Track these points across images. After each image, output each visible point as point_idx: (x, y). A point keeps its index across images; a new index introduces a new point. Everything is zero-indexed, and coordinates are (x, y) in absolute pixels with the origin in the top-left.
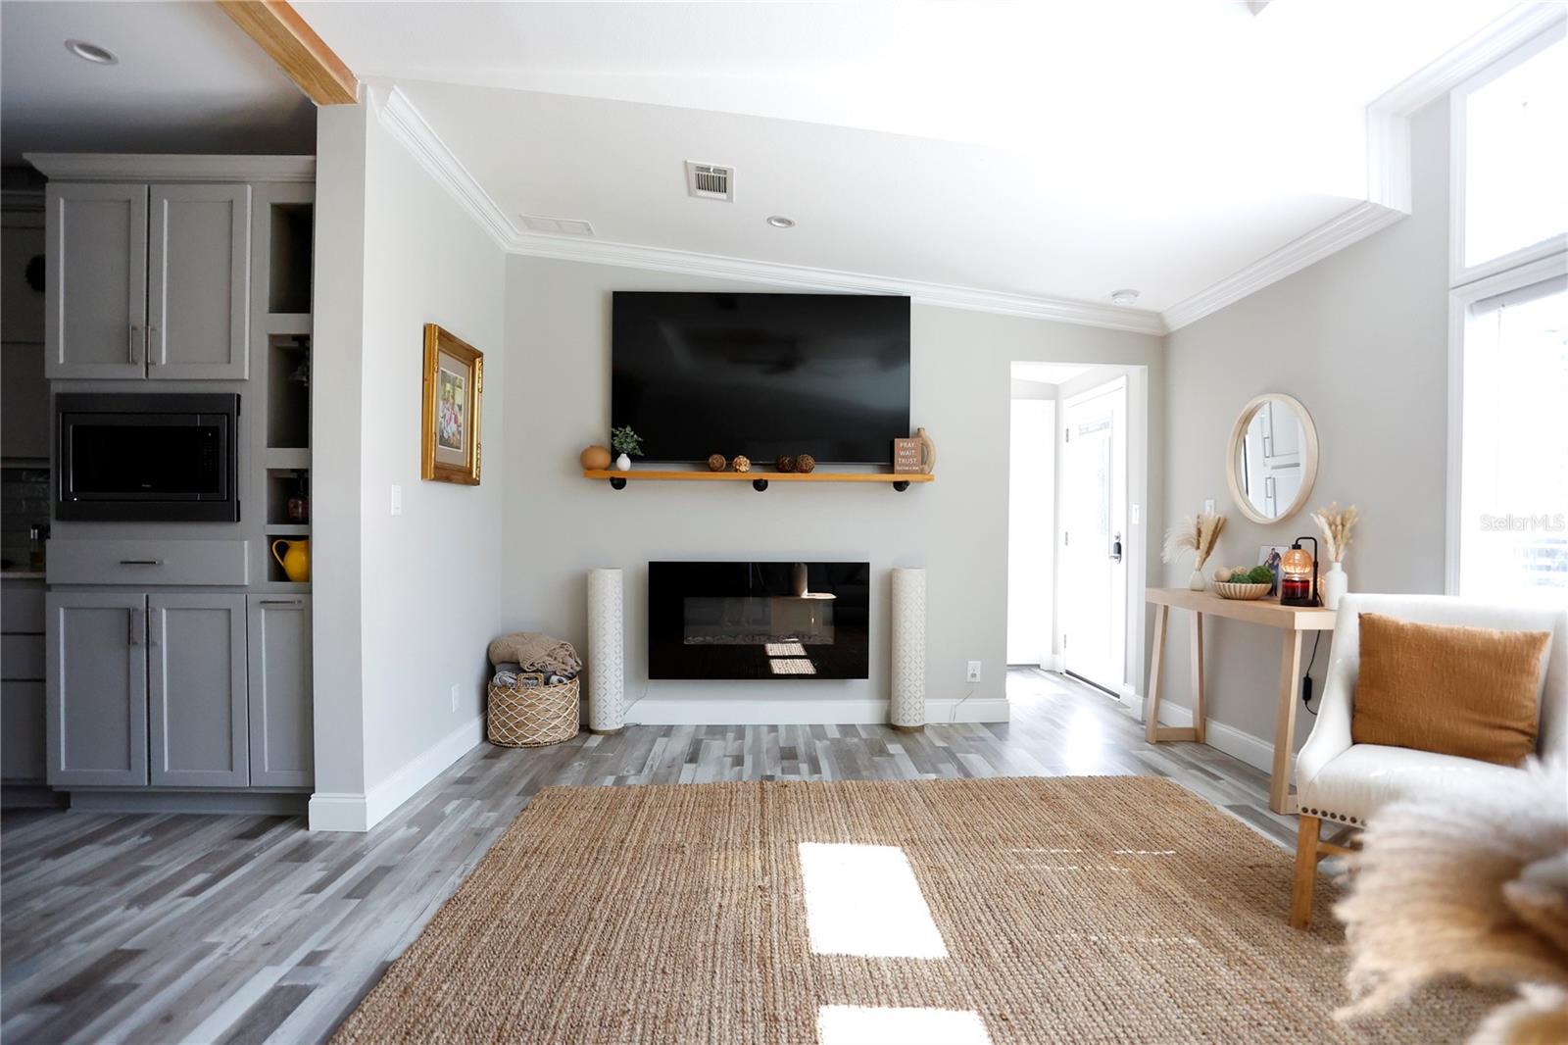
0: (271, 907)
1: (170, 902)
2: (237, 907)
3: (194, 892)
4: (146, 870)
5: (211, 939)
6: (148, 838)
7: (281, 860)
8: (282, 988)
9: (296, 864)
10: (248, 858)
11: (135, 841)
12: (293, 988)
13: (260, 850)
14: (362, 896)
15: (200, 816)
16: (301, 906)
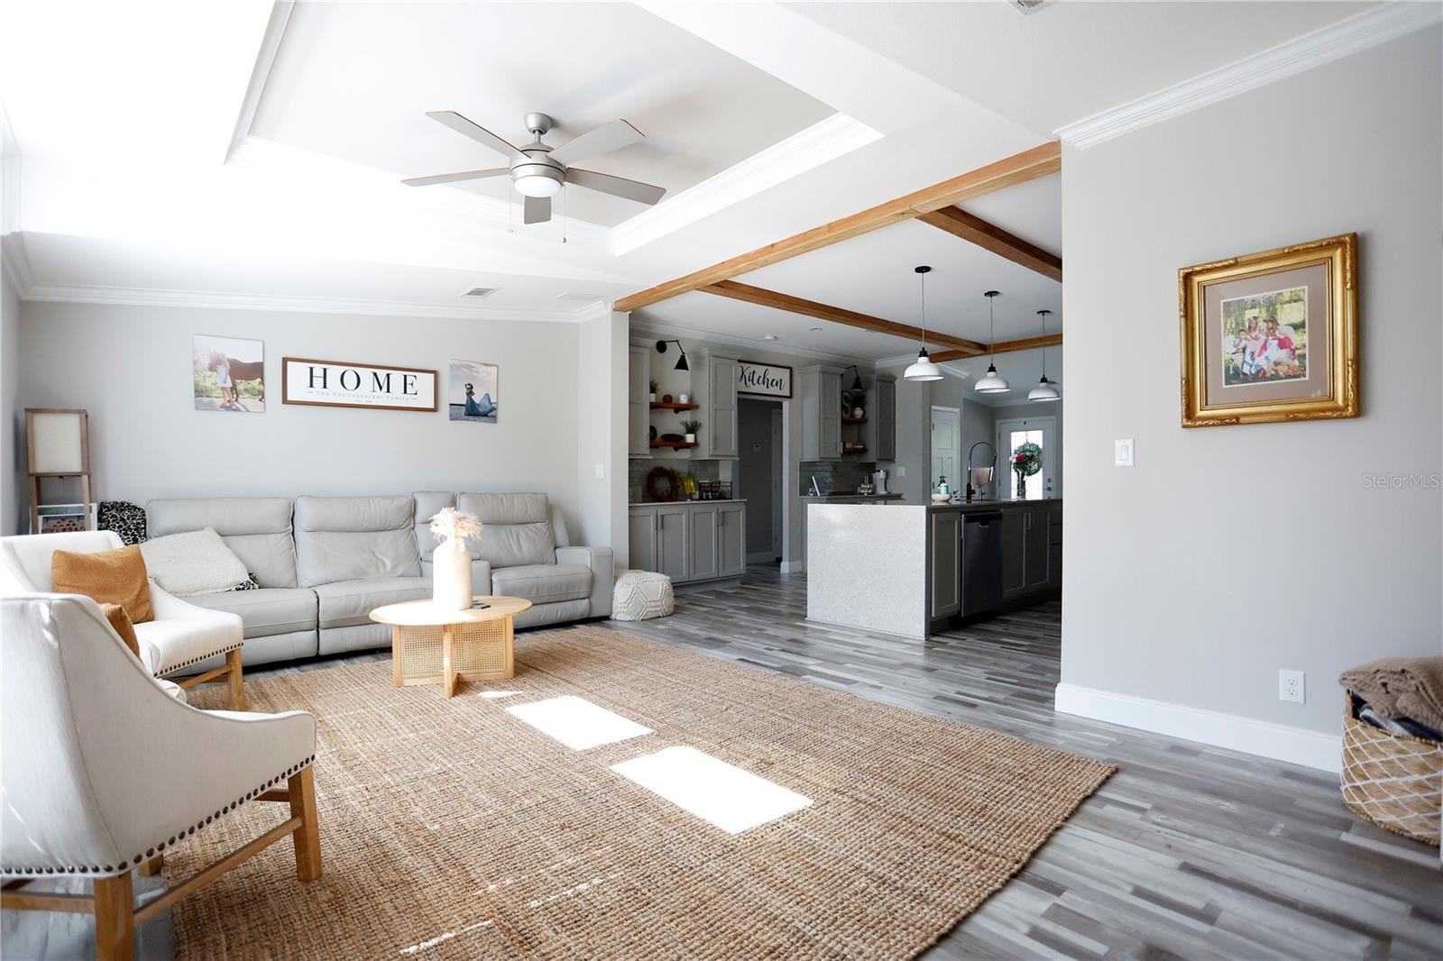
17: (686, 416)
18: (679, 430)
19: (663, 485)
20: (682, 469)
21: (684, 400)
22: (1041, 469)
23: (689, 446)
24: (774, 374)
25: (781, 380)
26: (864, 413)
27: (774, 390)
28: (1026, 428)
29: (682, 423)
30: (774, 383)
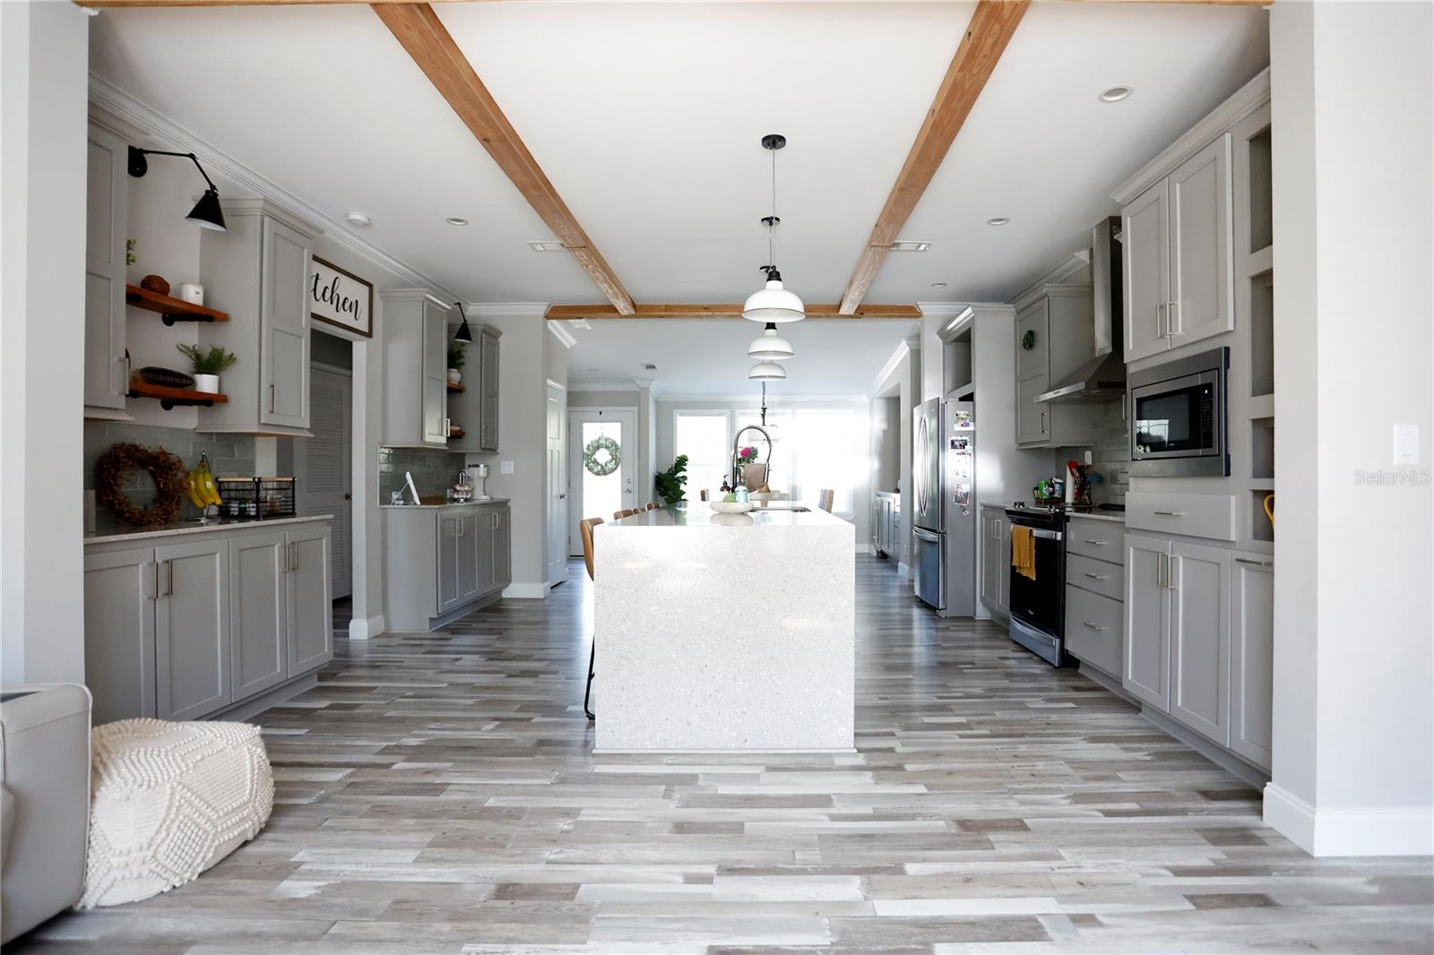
0: (1128, 860)
1: (1089, 810)
2: (1116, 843)
3: (1108, 814)
4: (1116, 779)
5: (1062, 852)
6: (1149, 758)
7: (1197, 830)
8: (1036, 919)
9: (1206, 841)
10: (1183, 812)
11: (1141, 756)
12: (1040, 926)
13: (1201, 811)
14: (1199, 906)
15: (1205, 760)
16: (1144, 875)
17: (189, 334)
18: (181, 364)
19: (138, 488)
20: (184, 451)
21: (193, 295)
22: (619, 468)
23: (207, 401)
24: (348, 289)
25: (357, 301)
26: (462, 377)
27: (345, 317)
28: (601, 417)
29: (183, 349)
30: (347, 305)
